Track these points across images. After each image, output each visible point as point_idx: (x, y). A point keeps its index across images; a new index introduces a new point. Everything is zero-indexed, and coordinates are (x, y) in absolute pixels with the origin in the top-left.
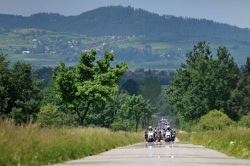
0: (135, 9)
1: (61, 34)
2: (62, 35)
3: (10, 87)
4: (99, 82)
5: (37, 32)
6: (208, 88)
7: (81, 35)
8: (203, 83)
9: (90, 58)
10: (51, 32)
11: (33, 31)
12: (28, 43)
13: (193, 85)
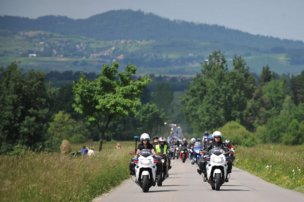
0: (145, 13)
1: (69, 37)
2: (70, 39)
3: (23, 95)
4: (121, 96)
5: (44, 35)
6: (224, 98)
7: (90, 39)
8: (219, 92)
9: (112, 71)
10: (58, 35)
11: (40, 34)
12: (34, 46)
13: (208, 95)
